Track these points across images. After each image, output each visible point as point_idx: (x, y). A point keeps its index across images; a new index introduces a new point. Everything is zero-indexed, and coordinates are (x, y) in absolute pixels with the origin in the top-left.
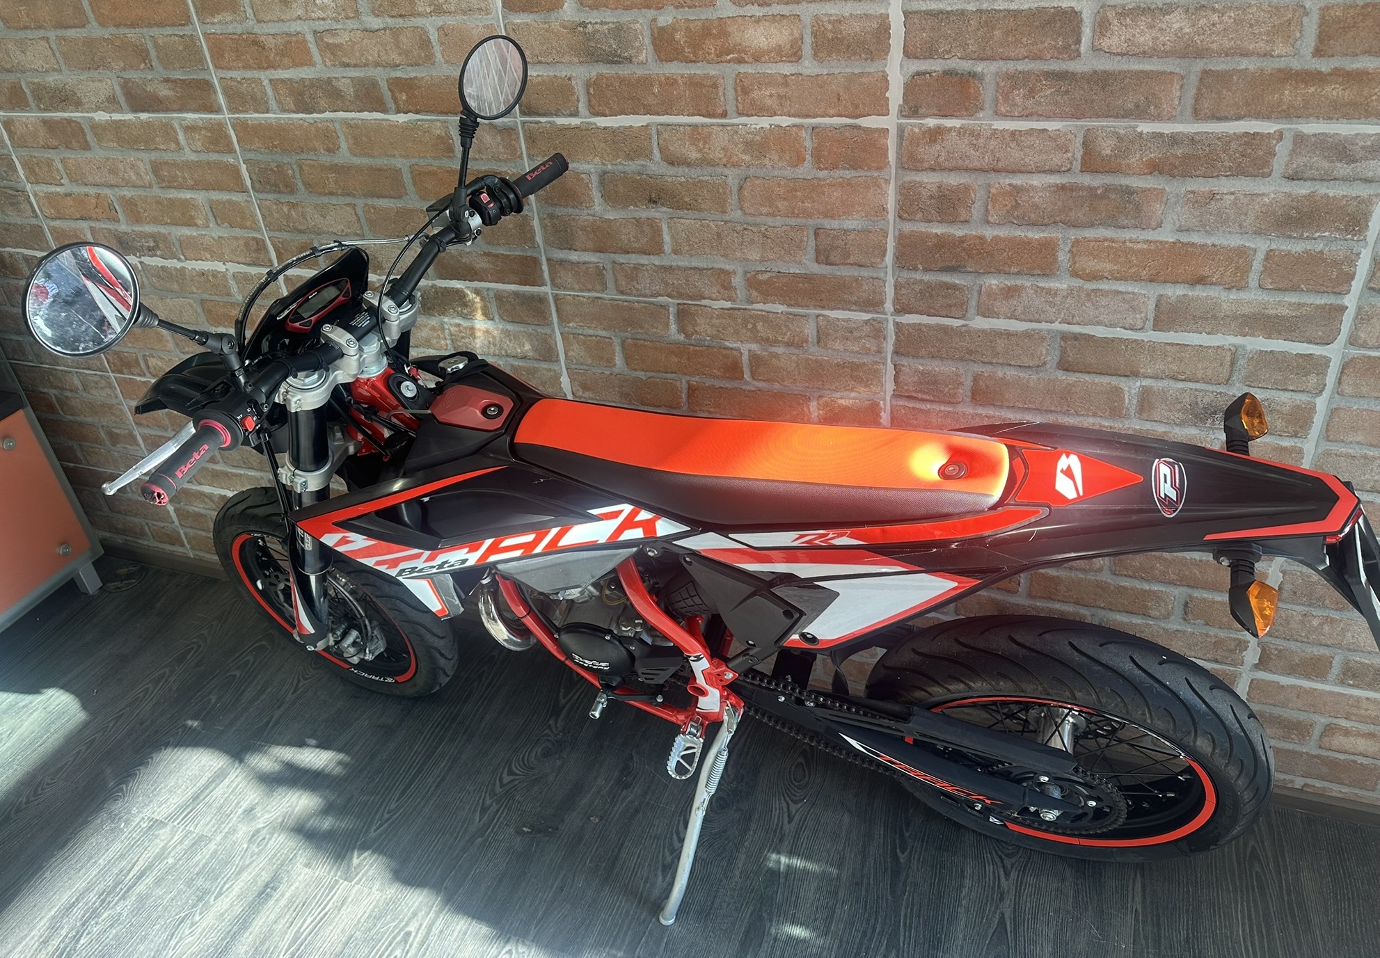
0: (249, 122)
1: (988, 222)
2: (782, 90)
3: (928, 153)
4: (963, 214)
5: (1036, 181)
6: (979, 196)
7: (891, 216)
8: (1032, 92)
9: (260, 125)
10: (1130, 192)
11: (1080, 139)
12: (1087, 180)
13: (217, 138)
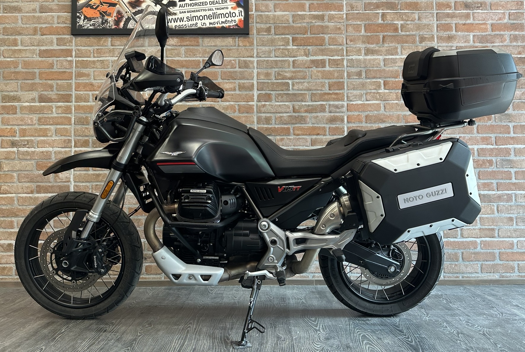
0: (81, 105)
1: (276, 124)
2: (232, 97)
3: (263, 109)
4: (271, 122)
5: (285, 115)
6: (273, 118)
7: (256, 123)
8: (282, 97)
9: (84, 106)
10: (303, 116)
11: (292, 106)
12: (294, 114)
13: (68, 110)
